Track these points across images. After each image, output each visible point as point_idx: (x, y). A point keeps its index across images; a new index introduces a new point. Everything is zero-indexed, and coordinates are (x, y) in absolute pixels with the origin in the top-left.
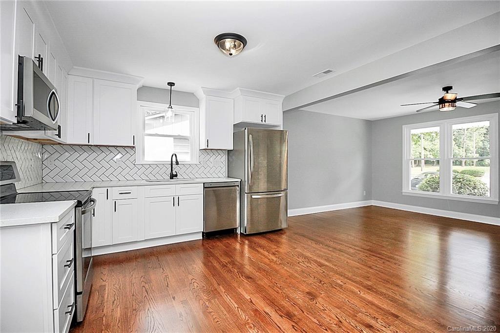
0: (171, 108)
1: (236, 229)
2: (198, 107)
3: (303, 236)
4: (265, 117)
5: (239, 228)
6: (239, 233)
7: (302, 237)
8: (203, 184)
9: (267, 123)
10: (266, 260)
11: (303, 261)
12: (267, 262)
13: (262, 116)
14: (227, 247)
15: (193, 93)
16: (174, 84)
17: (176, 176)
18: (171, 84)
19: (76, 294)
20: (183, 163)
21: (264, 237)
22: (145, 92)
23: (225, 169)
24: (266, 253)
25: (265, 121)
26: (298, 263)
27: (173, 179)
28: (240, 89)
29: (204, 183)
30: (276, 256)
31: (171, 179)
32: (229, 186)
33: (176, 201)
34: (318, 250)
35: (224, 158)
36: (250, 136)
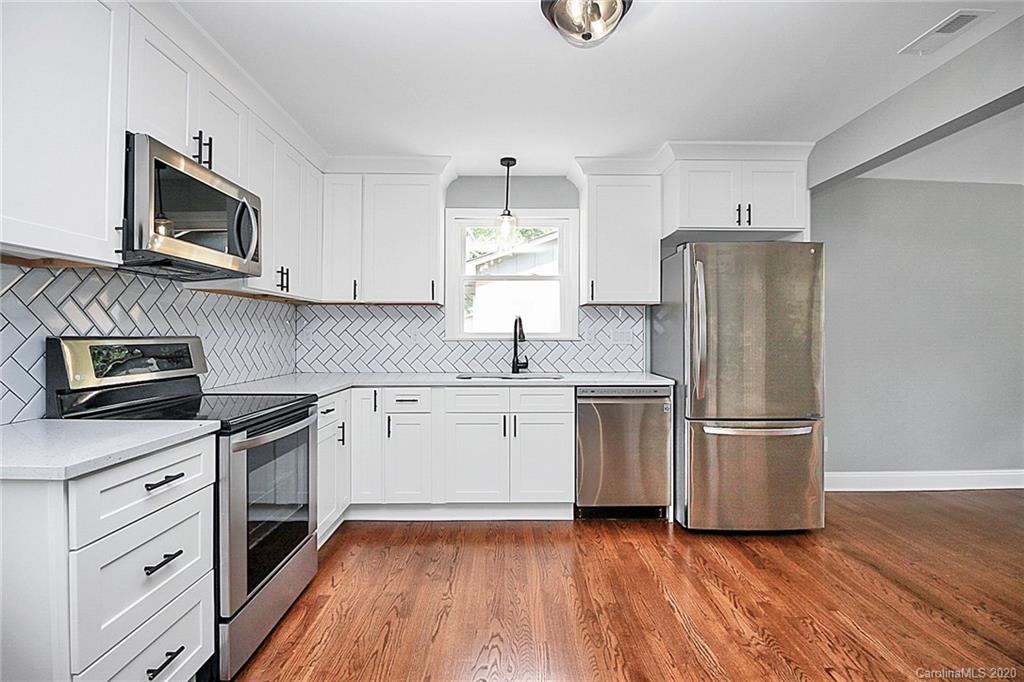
0: (509, 214)
1: (664, 508)
2: (578, 207)
3: (876, 568)
4: (749, 210)
5: (671, 508)
6: (671, 520)
7: (869, 569)
8: (573, 389)
9: (756, 225)
10: (718, 630)
11: (847, 668)
12: (719, 635)
13: (739, 210)
14: (622, 557)
15: (565, 177)
16: (514, 160)
17: (525, 366)
18: (508, 162)
19: (219, 620)
20: (542, 337)
21: (740, 545)
22: (464, 189)
23: (641, 353)
24: (726, 603)
25: (749, 222)
26: (828, 670)
27: (518, 372)
28: (670, 144)
29: (576, 387)
30: (758, 621)
31: (513, 372)
32: (648, 398)
33: (509, 426)
34: (920, 632)
35: (640, 326)
36: (699, 266)
